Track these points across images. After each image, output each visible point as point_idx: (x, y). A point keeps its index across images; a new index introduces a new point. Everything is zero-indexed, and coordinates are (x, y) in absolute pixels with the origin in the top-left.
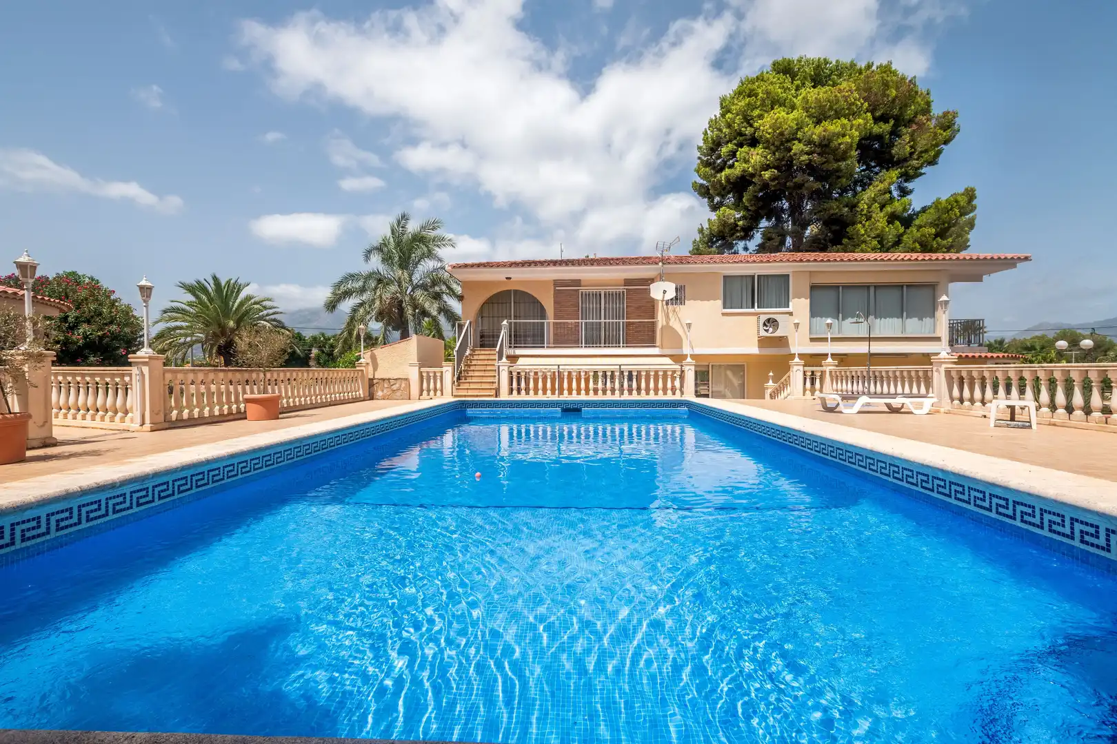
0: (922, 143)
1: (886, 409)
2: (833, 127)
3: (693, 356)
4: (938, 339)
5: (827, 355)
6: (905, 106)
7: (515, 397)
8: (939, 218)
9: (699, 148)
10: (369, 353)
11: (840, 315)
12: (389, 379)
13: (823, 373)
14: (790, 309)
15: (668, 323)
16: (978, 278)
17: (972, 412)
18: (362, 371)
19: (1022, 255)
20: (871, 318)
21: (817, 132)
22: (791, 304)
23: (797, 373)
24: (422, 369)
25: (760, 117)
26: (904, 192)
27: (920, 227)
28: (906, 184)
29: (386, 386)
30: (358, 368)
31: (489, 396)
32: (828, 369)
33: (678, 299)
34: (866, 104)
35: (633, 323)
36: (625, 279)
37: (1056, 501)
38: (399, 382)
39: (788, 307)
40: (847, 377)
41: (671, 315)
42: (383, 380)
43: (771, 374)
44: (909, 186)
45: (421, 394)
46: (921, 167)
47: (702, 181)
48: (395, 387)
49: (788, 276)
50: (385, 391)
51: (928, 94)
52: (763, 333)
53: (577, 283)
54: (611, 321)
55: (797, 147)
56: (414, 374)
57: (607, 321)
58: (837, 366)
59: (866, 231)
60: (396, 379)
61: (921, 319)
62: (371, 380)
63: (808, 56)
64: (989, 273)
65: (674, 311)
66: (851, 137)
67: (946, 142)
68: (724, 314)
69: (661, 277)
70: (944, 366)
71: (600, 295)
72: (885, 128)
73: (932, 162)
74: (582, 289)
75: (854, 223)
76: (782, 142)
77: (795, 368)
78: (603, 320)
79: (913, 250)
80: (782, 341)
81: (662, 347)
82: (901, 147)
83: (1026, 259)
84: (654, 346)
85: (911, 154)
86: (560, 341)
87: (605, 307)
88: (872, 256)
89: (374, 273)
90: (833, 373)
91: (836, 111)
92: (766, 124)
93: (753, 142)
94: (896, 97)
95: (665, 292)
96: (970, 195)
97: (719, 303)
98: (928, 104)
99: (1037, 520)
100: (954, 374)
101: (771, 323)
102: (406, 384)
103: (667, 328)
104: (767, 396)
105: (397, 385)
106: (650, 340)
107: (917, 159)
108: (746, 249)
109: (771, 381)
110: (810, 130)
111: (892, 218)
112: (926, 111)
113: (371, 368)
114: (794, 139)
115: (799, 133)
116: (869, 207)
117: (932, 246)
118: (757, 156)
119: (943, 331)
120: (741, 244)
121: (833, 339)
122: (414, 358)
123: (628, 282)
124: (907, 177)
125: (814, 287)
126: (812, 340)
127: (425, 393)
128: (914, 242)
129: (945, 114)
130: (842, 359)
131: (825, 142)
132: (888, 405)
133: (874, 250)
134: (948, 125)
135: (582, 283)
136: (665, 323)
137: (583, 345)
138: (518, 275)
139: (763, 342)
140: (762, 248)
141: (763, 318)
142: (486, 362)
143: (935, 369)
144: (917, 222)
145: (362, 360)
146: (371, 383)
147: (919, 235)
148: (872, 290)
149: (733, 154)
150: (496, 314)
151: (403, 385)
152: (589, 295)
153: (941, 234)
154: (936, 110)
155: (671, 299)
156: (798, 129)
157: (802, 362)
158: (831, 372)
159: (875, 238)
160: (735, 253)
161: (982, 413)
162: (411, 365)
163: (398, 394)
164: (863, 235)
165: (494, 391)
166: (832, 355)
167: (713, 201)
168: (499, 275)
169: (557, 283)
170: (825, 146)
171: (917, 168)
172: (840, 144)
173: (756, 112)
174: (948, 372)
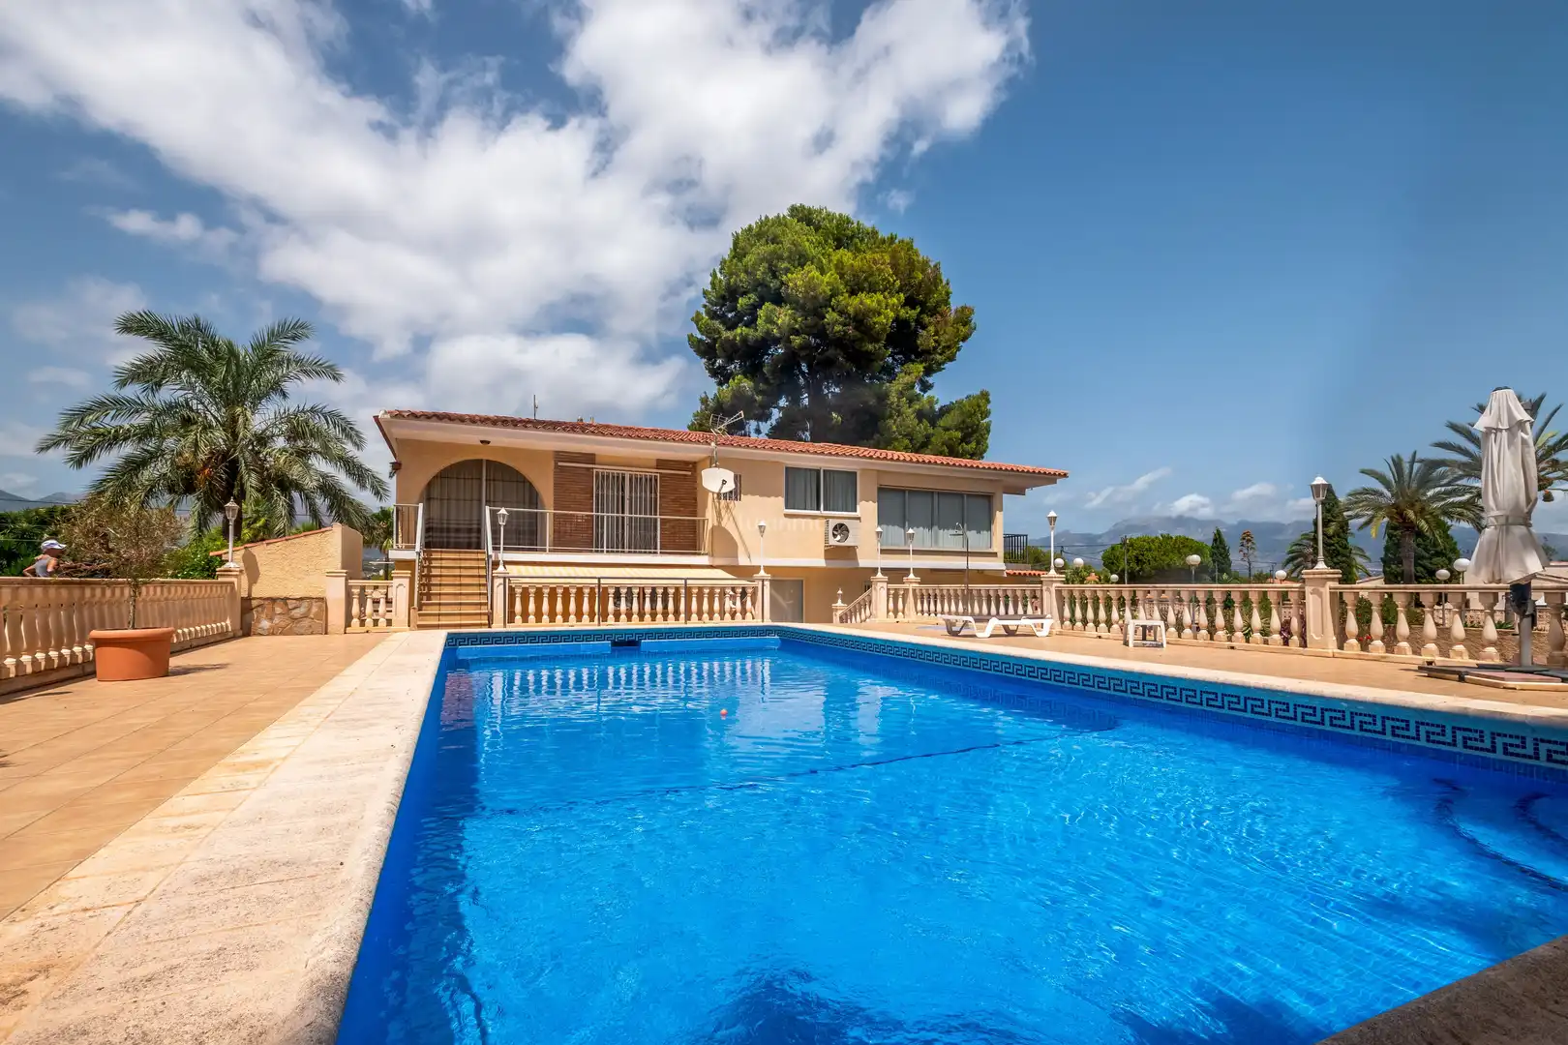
0: (944, 339)
1: (1003, 632)
2: (869, 301)
3: (767, 569)
4: (995, 554)
5: (908, 569)
6: (929, 293)
7: (518, 626)
8: (963, 422)
9: (705, 293)
10: (243, 552)
11: (907, 523)
12: (285, 599)
13: (906, 591)
14: (858, 514)
15: (719, 523)
16: (1020, 491)
17: (1087, 633)
18: (233, 583)
19: (1062, 471)
20: (936, 528)
21: (853, 304)
22: (858, 507)
23: (880, 592)
24: (352, 582)
25: (787, 271)
26: (926, 387)
27: (947, 429)
28: (927, 379)
29: (278, 610)
30: (220, 579)
31: (481, 625)
32: (911, 587)
33: (735, 495)
34: (898, 282)
35: (669, 521)
36: (658, 460)
37: (1404, 707)
38: (305, 604)
39: (856, 511)
40: (936, 596)
41: (723, 512)
42: (273, 600)
43: (840, 592)
44: (930, 380)
45: (348, 624)
46: (943, 363)
47: (699, 336)
48: (297, 613)
49: (856, 473)
50: (276, 620)
51: (948, 284)
52: (833, 542)
53: (590, 458)
54: (638, 516)
55: (831, 316)
56: (335, 591)
57: (633, 515)
58: (920, 583)
59: (897, 427)
60: (301, 599)
61: (979, 532)
62: (249, 599)
63: (830, 210)
64: (1032, 486)
65: (728, 507)
66: (887, 317)
67: (964, 339)
68: (786, 516)
69: (713, 461)
70: (1055, 585)
71: (623, 478)
72: (913, 313)
73: (951, 359)
74: (598, 468)
75: (884, 419)
76: (814, 308)
77: (880, 585)
78: (627, 514)
79: (941, 453)
80: (850, 552)
81: (712, 555)
82: (926, 339)
83: (1065, 475)
84: (699, 554)
85: (935, 348)
86: (562, 542)
87: (631, 497)
88: (940, 459)
89: (177, 405)
90: (917, 591)
91: (870, 284)
92: (796, 280)
93: (779, 300)
94: (922, 281)
95: (724, 482)
96: (985, 396)
97: (781, 500)
98: (948, 294)
99: (1379, 727)
100: (1065, 594)
101: (841, 529)
102: (320, 607)
103: (719, 531)
104: (836, 619)
105: (302, 610)
106: (691, 545)
107: (940, 354)
108: (758, 431)
109: (840, 601)
110: (845, 299)
111: (920, 415)
112: (946, 302)
113: (244, 579)
114: (826, 307)
115: (833, 300)
116: (899, 401)
117: (958, 452)
118: (784, 316)
119: (998, 546)
120: (753, 424)
121: (915, 552)
122: (336, 563)
123: (661, 464)
124: (929, 371)
125: (881, 490)
126: (883, 551)
127: (355, 622)
128: (943, 444)
129: (964, 308)
130: (928, 576)
131: (860, 317)
132: (1006, 628)
133: (906, 449)
134: (964, 318)
135: (597, 460)
136: (716, 524)
137: (605, 549)
138: (501, 438)
139: (831, 553)
140: (777, 432)
141: (833, 523)
142: (457, 572)
143: (1044, 588)
144: (941, 423)
145: (230, 565)
146: (247, 606)
147: (946, 437)
148: (936, 497)
149: (754, 308)
150: (462, 497)
151: (314, 609)
152: (608, 477)
153: (965, 439)
154: (955, 303)
155: (731, 492)
156: (832, 296)
157: (886, 578)
158: (914, 590)
159: (906, 435)
160: (745, 435)
161: (1095, 634)
162: (330, 574)
163: (306, 623)
164: (894, 432)
165: (486, 617)
166: (882, 569)
167: (713, 364)
168: (471, 436)
169: (560, 456)
170: (860, 320)
171: (940, 364)
172: (875, 323)
173: (784, 265)
174: (1059, 592)
